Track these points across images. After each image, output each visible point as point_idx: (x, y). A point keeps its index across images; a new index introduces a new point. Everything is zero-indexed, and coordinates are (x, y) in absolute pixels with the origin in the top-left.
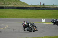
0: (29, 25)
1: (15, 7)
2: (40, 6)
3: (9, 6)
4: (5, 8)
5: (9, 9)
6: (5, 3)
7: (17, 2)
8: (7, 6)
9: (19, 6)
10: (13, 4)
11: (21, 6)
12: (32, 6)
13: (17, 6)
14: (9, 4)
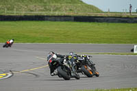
0: (65, 60)
1: (70, 16)
2: (129, 14)
3: (57, 13)
4: (47, 20)
5: (55, 21)
6: (47, 7)
7: (75, 5)
8: (51, 13)
9: (81, 14)
10: (66, 10)
11: (85, 15)
12: (110, 15)
13: (75, 15)
14: (55, 10)
